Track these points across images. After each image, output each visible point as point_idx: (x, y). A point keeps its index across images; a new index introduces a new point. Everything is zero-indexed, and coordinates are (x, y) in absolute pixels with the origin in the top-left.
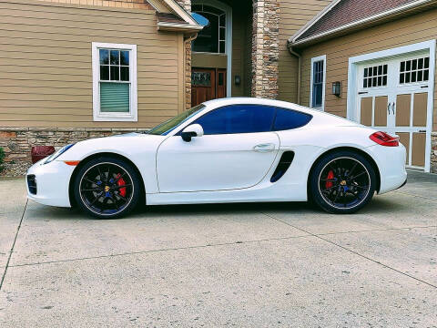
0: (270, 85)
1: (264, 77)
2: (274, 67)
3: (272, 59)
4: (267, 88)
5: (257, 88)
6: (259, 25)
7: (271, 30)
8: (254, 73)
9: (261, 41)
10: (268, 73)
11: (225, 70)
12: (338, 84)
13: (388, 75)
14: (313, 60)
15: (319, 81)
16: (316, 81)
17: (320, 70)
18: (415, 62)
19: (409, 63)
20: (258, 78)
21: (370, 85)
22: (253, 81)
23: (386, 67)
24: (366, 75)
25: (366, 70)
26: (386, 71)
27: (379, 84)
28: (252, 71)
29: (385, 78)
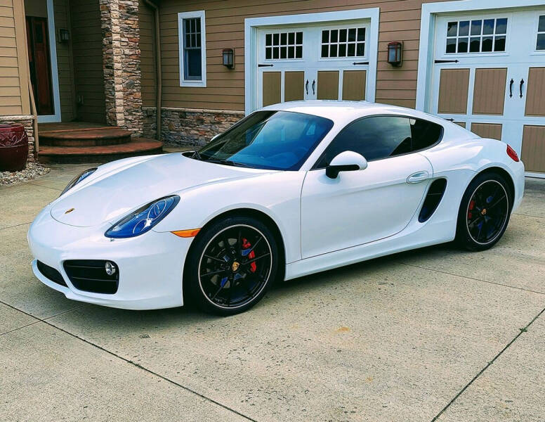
0: (132, 48)
1: (122, 36)
2: (133, 22)
3: (130, 11)
4: (127, 51)
5: (115, 51)
8: (107, 30)
10: (127, 30)
11: (45, 20)
13: (305, 45)
14: (182, 16)
15: (194, 45)
16: (188, 45)
17: (193, 31)
18: (343, 32)
19: (334, 33)
20: (115, 37)
21: (276, 57)
22: (105, 41)
23: (300, 35)
24: (268, 43)
25: (268, 37)
26: (300, 41)
27: (291, 56)
28: (104, 26)
29: (300, 49)
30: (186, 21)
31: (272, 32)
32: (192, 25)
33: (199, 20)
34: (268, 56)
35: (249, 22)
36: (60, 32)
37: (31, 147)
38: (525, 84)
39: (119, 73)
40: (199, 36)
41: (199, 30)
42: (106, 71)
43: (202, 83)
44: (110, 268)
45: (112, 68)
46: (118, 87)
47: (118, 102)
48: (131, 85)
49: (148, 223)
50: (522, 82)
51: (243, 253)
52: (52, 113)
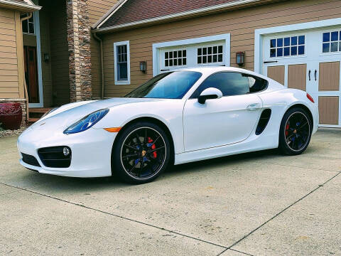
0: (86, 63)
1: (81, 55)
2: (87, 47)
3: (85, 41)
4: (83, 64)
5: (76, 64)
6: (74, 12)
7: (83, 17)
8: (72, 52)
9: (77, 26)
10: (83, 52)
12: (144, 63)
13: (188, 57)
14: (116, 44)
15: (123, 60)
16: (120, 61)
17: (123, 52)
18: (210, 49)
19: (205, 49)
20: (76, 56)
21: (171, 65)
22: (70, 58)
23: (185, 52)
24: (166, 57)
25: (166, 54)
26: (185, 55)
27: (180, 64)
28: (69, 50)
29: (185, 60)
30: (119, 47)
31: (169, 51)
32: (122, 49)
33: (126, 46)
34: (167, 65)
35: (155, 46)
36: (44, 55)
37: (24, 118)
38: (318, 73)
39: (78, 76)
40: (126, 55)
41: (126, 52)
42: (71, 75)
43: (128, 82)
44: (66, 151)
45: (74, 74)
46: (78, 85)
47: (78, 93)
48: (85, 84)
49: (90, 124)
50: (316, 71)
51: (148, 145)
52: (38, 102)
